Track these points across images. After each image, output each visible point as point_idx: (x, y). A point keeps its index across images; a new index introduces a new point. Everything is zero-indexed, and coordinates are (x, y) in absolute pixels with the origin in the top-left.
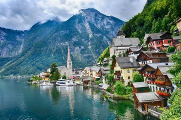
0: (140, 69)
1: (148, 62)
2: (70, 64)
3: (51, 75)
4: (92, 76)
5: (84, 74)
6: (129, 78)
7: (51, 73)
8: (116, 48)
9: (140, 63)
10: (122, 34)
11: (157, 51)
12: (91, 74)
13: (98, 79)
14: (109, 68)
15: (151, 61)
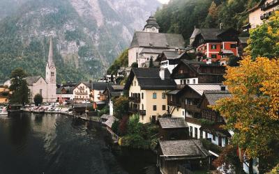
0: (175, 92)
1: (191, 80)
2: (52, 73)
3: (11, 93)
4: (92, 99)
5: (77, 94)
6: (155, 108)
7: (12, 88)
8: (140, 50)
9: (178, 82)
10: (154, 25)
11: (209, 62)
12: (91, 96)
13: (100, 106)
14: (122, 86)
15: (197, 79)
